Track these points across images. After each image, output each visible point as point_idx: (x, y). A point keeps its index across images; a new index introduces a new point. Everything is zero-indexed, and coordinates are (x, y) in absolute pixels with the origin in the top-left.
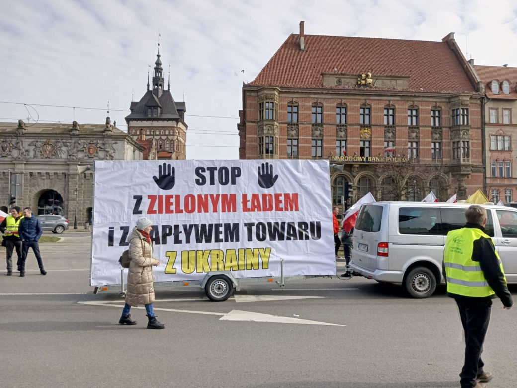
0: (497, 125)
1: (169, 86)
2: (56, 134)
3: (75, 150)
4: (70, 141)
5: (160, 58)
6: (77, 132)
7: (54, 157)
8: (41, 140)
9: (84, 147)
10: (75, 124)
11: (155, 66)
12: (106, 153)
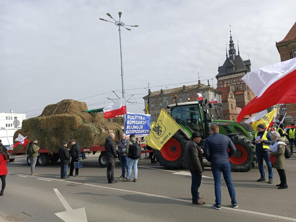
1: (239, 52)
2: (177, 93)
3: (185, 99)
4: (183, 95)
5: (232, 38)
6: (185, 91)
8: (171, 97)
10: (184, 86)
11: (230, 43)
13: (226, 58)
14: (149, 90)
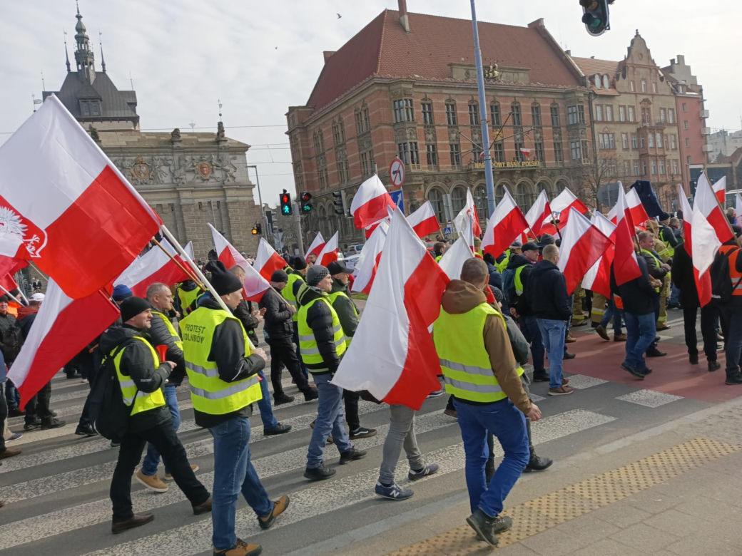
0: (603, 122)
1: (103, 65)
2: (152, 148)
3: (182, 170)
4: (171, 157)
6: (180, 145)
7: (152, 182)
8: (130, 158)
9: (193, 166)
11: (75, 32)
12: (224, 173)
13: (67, 73)
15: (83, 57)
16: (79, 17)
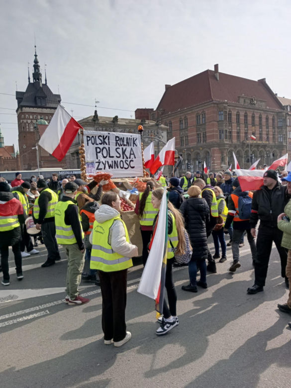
1: (46, 80)
6: (145, 125)
9: (149, 135)
11: (34, 63)
13: (28, 83)
14: (96, 112)
15: (37, 75)
16: (36, 56)
